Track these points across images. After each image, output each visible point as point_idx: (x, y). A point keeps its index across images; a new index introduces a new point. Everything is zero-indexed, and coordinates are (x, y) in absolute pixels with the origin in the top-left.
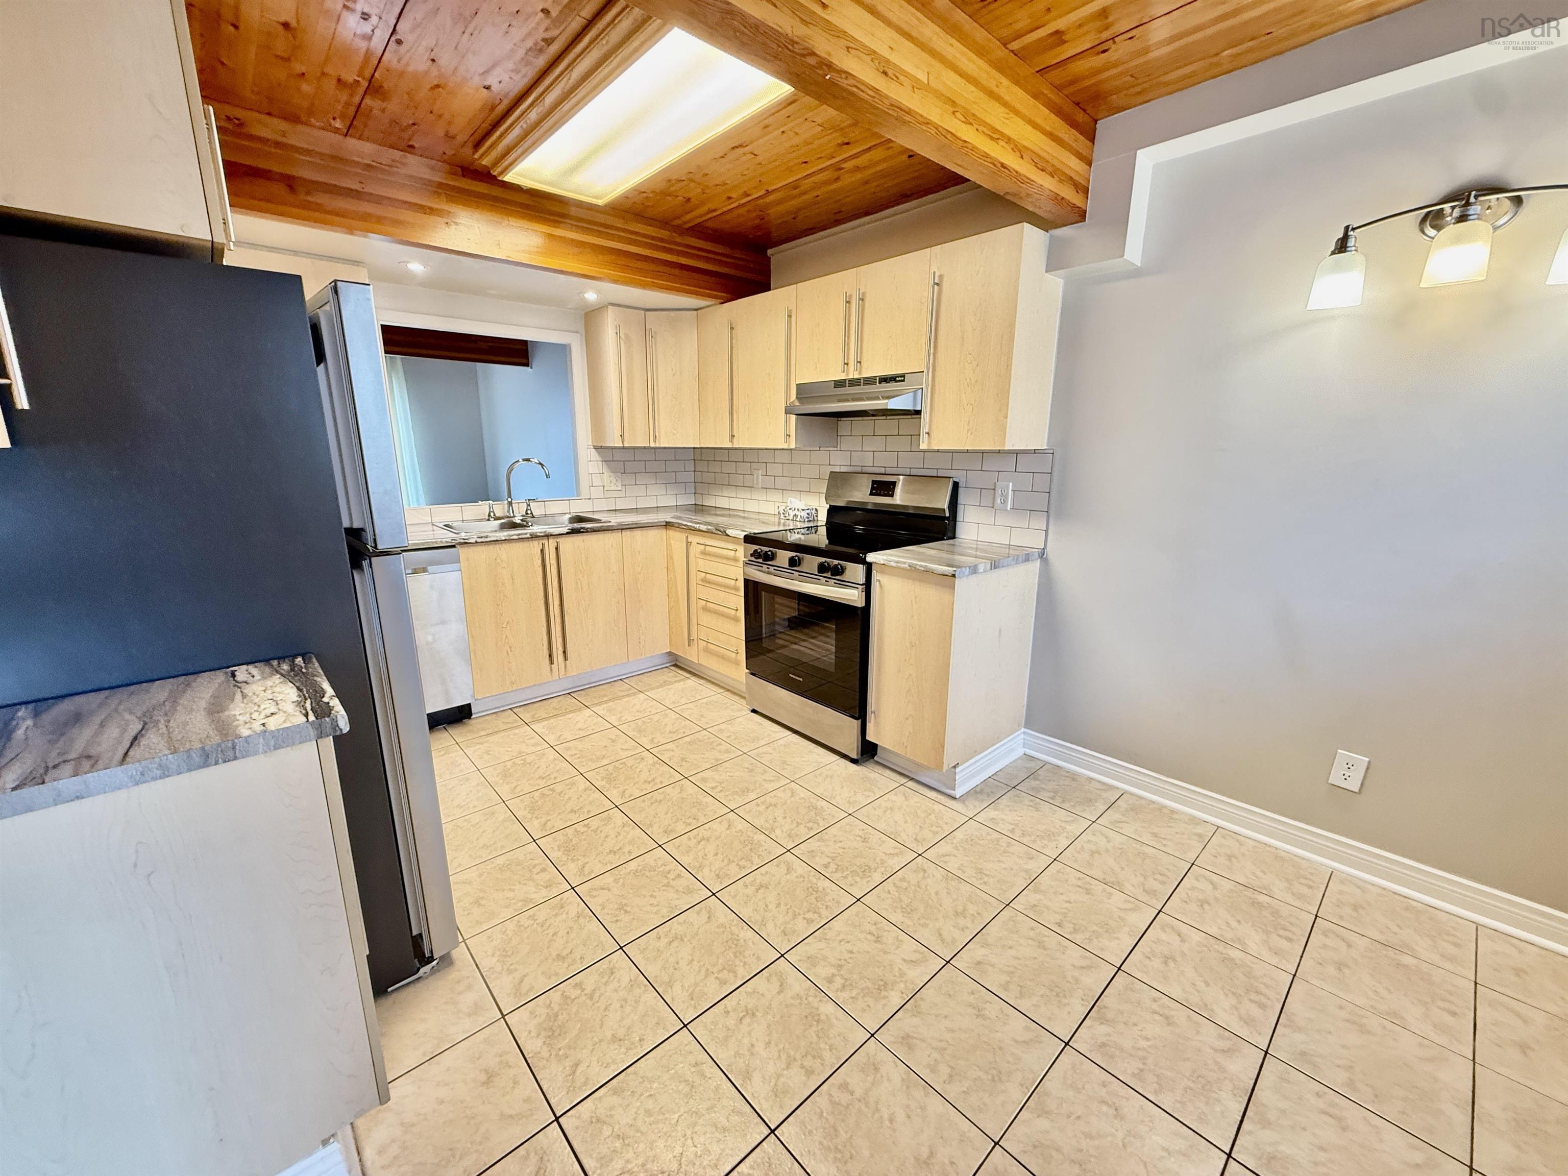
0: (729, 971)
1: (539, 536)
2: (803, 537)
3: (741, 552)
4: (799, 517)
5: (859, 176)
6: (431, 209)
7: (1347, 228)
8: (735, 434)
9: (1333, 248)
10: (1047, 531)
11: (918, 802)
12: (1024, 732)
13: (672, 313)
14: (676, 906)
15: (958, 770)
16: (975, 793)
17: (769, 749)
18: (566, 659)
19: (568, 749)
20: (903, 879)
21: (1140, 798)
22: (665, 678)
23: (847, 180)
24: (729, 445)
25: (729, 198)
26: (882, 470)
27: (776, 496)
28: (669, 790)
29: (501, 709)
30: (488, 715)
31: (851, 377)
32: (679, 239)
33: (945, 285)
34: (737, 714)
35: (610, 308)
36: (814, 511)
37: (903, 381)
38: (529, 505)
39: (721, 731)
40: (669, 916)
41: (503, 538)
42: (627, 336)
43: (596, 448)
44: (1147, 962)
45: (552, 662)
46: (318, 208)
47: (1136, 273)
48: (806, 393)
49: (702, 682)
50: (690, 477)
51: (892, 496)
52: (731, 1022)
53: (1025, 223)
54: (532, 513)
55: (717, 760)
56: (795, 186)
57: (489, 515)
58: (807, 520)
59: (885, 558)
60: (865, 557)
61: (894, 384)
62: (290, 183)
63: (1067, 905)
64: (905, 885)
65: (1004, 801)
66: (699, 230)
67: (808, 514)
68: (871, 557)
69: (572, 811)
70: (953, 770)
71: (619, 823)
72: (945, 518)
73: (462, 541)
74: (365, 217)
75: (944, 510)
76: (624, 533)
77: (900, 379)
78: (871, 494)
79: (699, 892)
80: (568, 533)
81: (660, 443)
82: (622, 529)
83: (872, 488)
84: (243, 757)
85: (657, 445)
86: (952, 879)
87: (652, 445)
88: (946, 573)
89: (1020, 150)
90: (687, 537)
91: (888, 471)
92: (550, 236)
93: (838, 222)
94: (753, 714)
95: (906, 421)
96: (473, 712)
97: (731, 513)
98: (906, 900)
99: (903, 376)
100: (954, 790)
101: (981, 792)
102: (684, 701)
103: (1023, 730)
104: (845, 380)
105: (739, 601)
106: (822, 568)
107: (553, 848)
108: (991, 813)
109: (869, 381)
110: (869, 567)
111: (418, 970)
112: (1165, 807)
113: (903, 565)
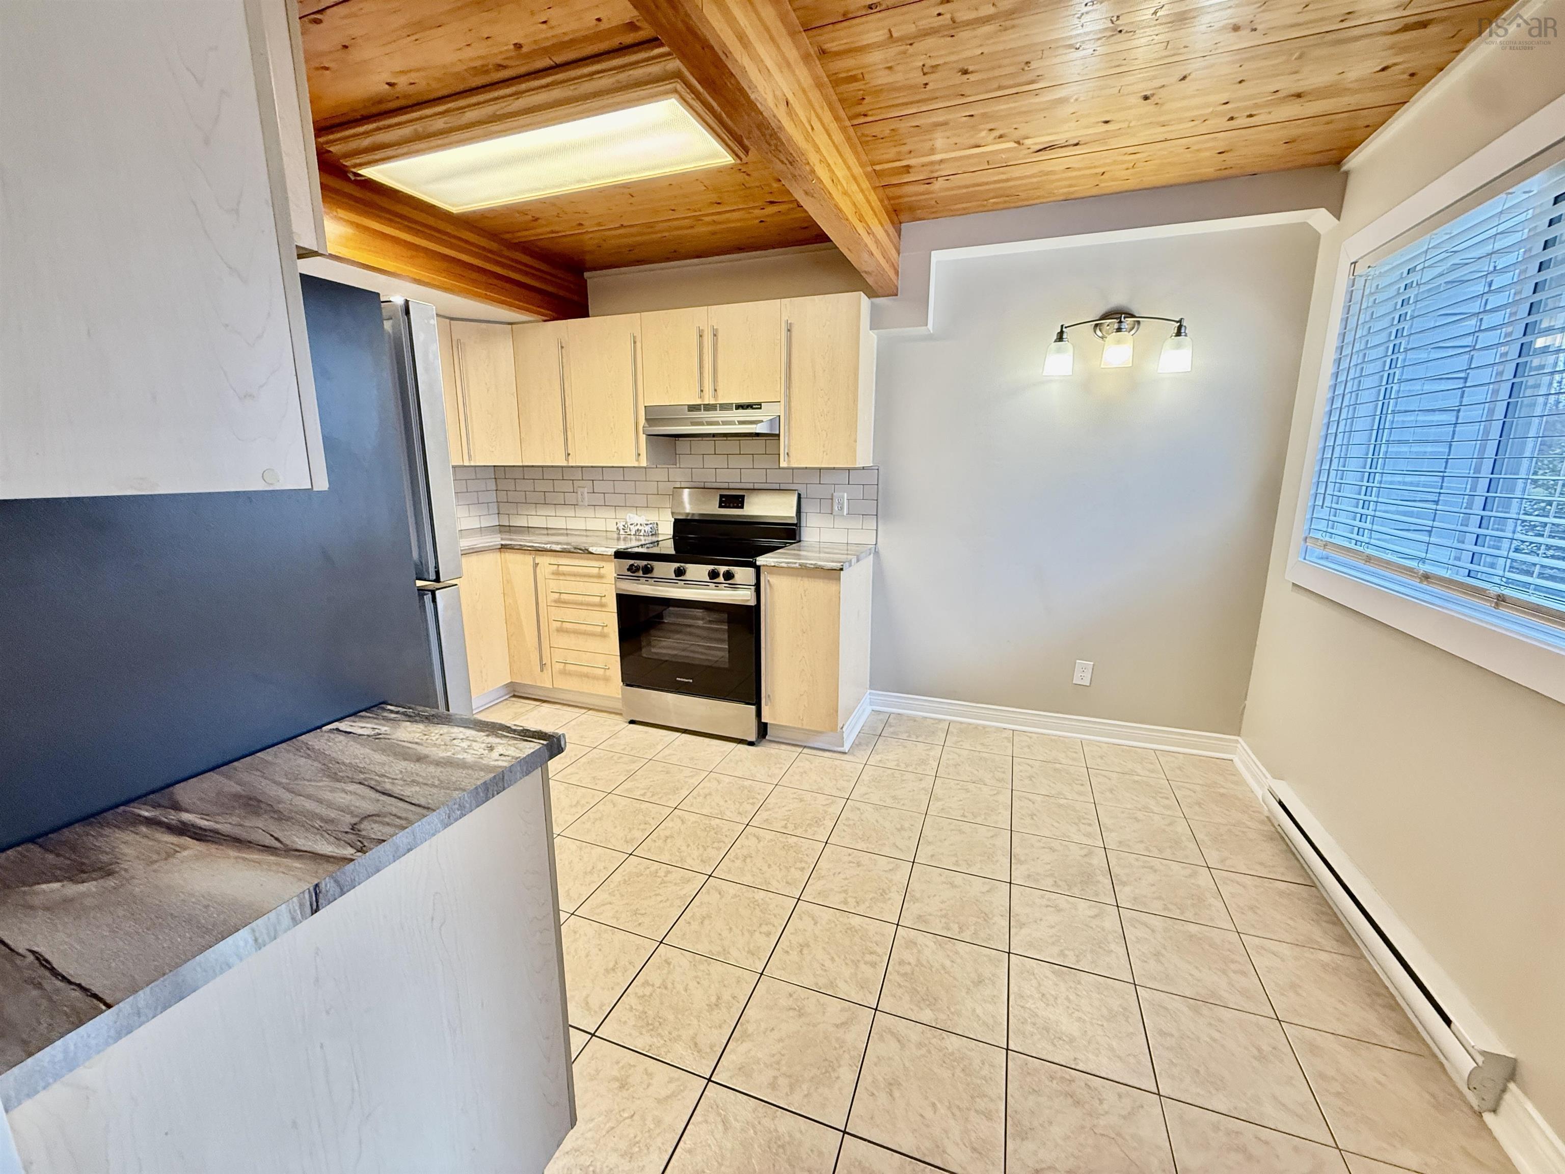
0: (766, 924)
3: (610, 569)
7: (1062, 326)
9: (1055, 338)
10: (877, 530)
12: (870, 693)
13: (484, 325)
16: (856, 745)
17: (668, 752)
20: (848, 819)
21: (961, 723)
23: (701, 229)
26: (726, 486)
27: (612, 513)
31: (706, 402)
32: (506, 253)
33: (796, 331)
34: (617, 729)
36: (655, 525)
37: (760, 408)
40: (685, 904)
44: (1022, 821)
50: (492, 496)
51: (742, 507)
53: (862, 293)
55: (628, 771)
56: (650, 225)
59: (776, 558)
61: (749, 411)
63: (961, 803)
64: (851, 822)
65: (879, 747)
66: (528, 247)
67: (651, 528)
68: (761, 560)
70: (841, 729)
72: (792, 525)
75: (791, 518)
77: (757, 406)
78: (720, 506)
79: (696, 878)
81: (475, 461)
83: (721, 502)
85: (472, 464)
86: (880, 809)
87: (467, 463)
88: (834, 568)
90: (534, 559)
91: (732, 486)
94: (632, 725)
95: (764, 443)
99: (759, 404)
100: (843, 747)
101: (860, 744)
103: (869, 691)
104: (700, 405)
105: (610, 618)
106: (712, 575)
108: (876, 757)
109: (725, 407)
110: (758, 569)
112: (979, 725)
113: (794, 565)
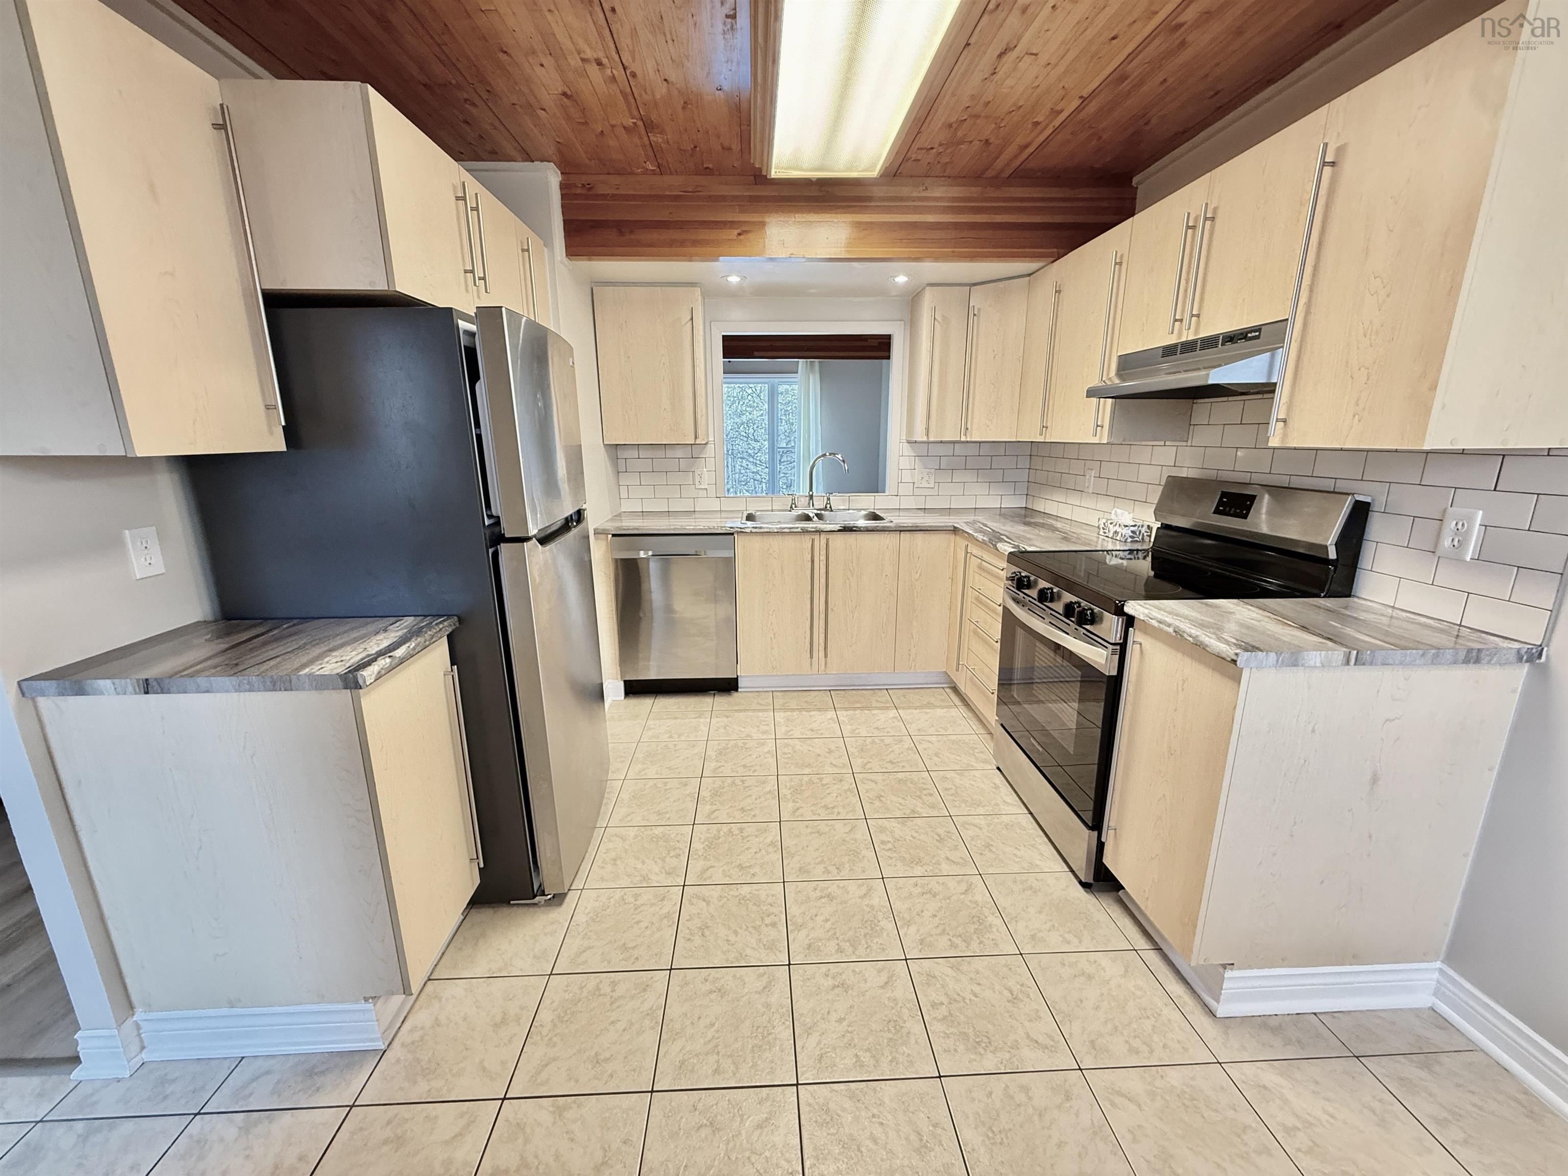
0: (733, 1064)
1: (810, 532)
2: (1125, 562)
4: (1120, 535)
8: (1048, 424)
12: (1441, 970)
13: (1002, 284)
14: (746, 956)
15: (1228, 974)
16: (1262, 1025)
17: (981, 821)
18: (826, 656)
19: (787, 746)
22: (932, 700)
24: (1043, 439)
25: (1036, 124)
26: (1245, 478)
28: (839, 825)
29: (765, 690)
30: (752, 692)
31: (1184, 339)
33: (1348, 161)
34: (979, 766)
35: (927, 288)
37: (1257, 337)
38: (829, 499)
41: (776, 531)
42: (944, 317)
43: (909, 442)
45: (811, 657)
46: (639, 244)
48: (1130, 365)
49: (970, 715)
51: (1247, 517)
52: (690, 1122)
54: (831, 507)
55: (913, 811)
57: (791, 507)
58: (1130, 540)
59: (1146, 611)
60: (1123, 605)
61: (1242, 344)
65: (1313, 1069)
66: (1024, 176)
67: (1132, 532)
69: (742, 809)
70: (1221, 970)
71: (769, 839)
72: (1327, 561)
73: (739, 530)
75: (1326, 547)
76: (904, 535)
77: (1253, 334)
80: (839, 531)
81: (972, 437)
82: (901, 531)
83: (1220, 503)
84: (297, 690)
85: (969, 439)
87: (963, 439)
88: (1224, 656)
90: (967, 547)
95: (1253, 403)
96: (739, 686)
98: (1004, 1122)
99: (1258, 329)
101: (1276, 1030)
102: (932, 731)
103: (1438, 964)
104: (1176, 345)
106: (1069, 610)
107: (701, 838)
108: (1270, 1076)
109: (1209, 343)
111: (534, 897)
113: (1167, 628)
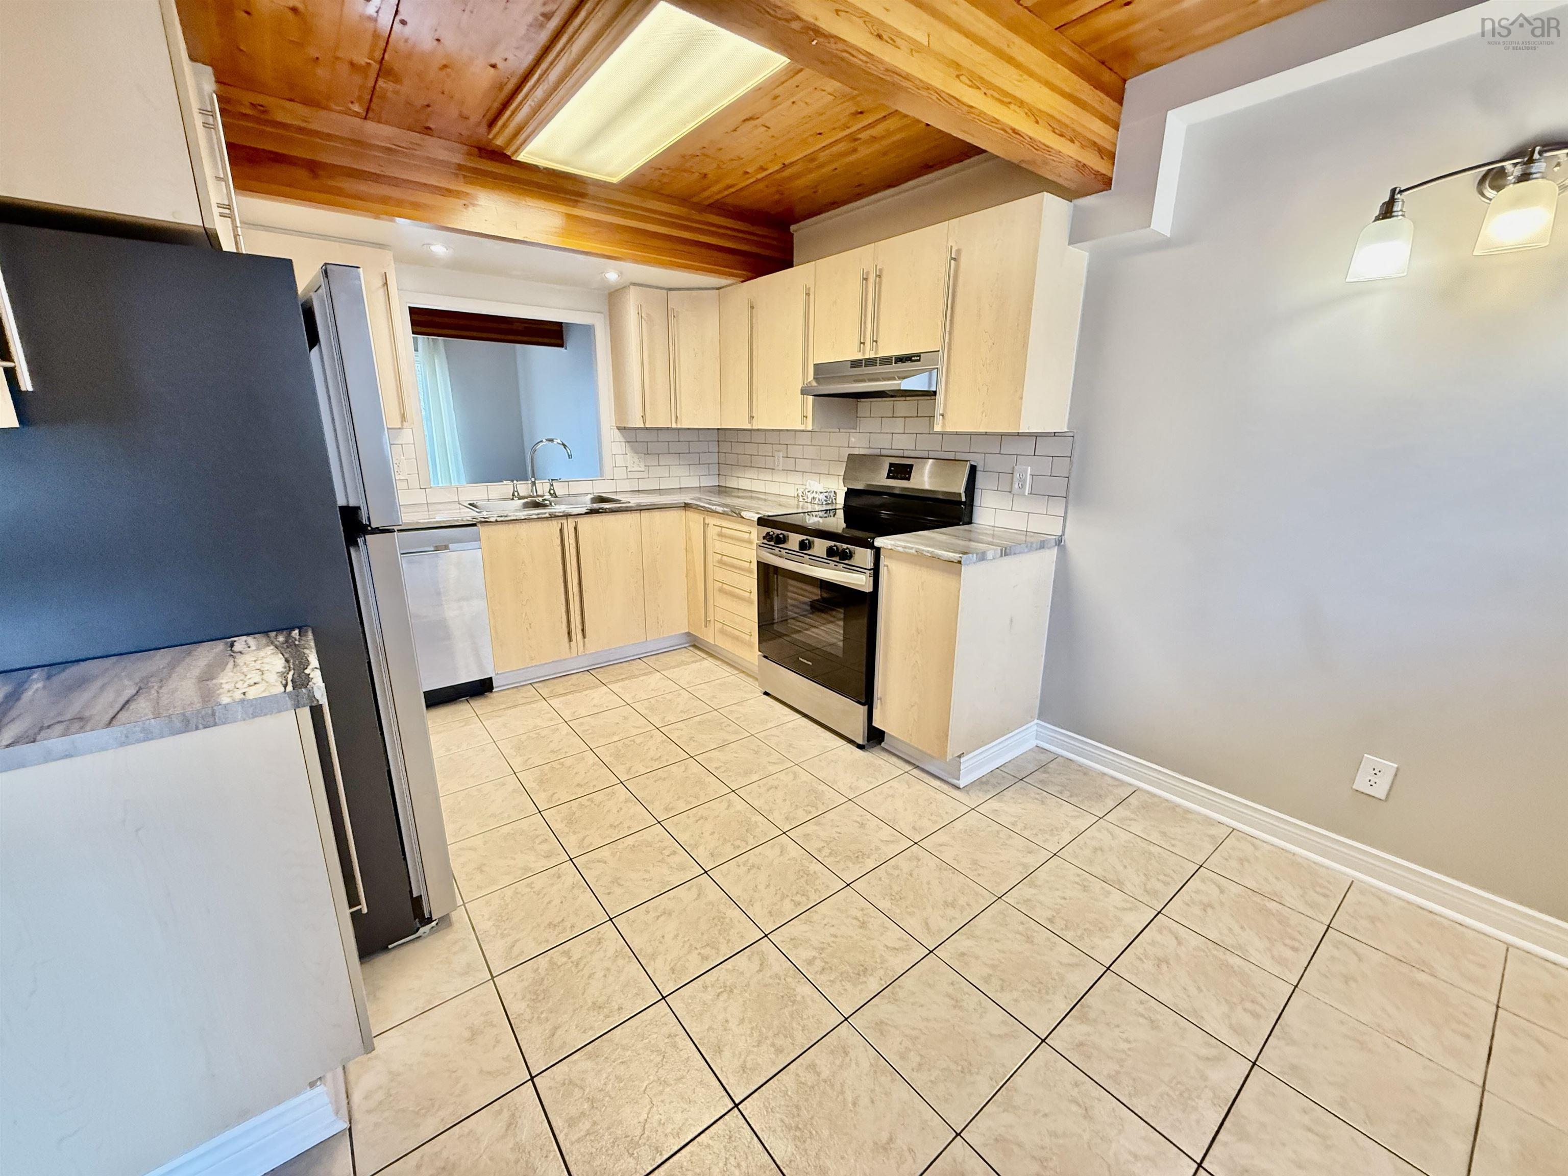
0: (712, 948)
1: (558, 516)
2: (821, 520)
3: (755, 534)
4: (817, 500)
5: (876, 147)
6: (449, 191)
7: (1394, 191)
8: (754, 415)
9: (1377, 214)
10: (1065, 518)
11: (920, 791)
12: (1037, 724)
13: (694, 293)
14: (668, 881)
15: (962, 760)
16: (981, 783)
17: (774, 732)
18: (584, 636)
19: (581, 724)
20: (896, 867)
21: (1154, 795)
22: (683, 658)
23: (864, 152)
24: (749, 427)
25: (747, 173)
26: (900, 453)
27: (796, 478)
28: (674, 768)
29: (522, 684)
30: (508, 689)
31: (867, 356)
32: (698, 217)
33: (963, 260)
34: (748, 696)
35: (631, 287)
36: (832, 494)
37: (919, 360)
38: (552, 485)
39: (731, 712)
40: (660, 891)
41: (523, 518)
42: (648, 315)
43: (619, 428)
44: (1138, 963)
45: (570, 640)
46: (340, 192)
47: (1164, 244)
48: (822, 372)
49: (718, 663)
50: (714, 458)
51: (909, 479)
52: (708, 997)
53: (1045, 193)
54: (555, 493)
55: (724, 741)
56: (811, 158)
57: (513, 495)
58: (825, 503)
59: (893, 543)
60: (873, 542)
61: (909, 364)
62: (313, 167)
63: (1062, 902)
64: (896, 872)
65: (1008, 794)
66: (719, 207)
67: (826, 497)
68: (879, 542)
69: (578, 785)
70: (958, 759)
71: (622, 798)
72: (960, 503)
73: (483, 520)
74: (385, 200)
75: (960, 494)
76: (643, 514)
77: (916, 358)
78: (888, 477)
79: (692, 869)
80: (586, 513)
81: (681, 424)
82: (641, 510)
83: (890, 471)
84: (224, 723)
85: (679, 426)
86: (946, 870)
87: (674, 426)
88: (952, 560)
89: (1035, 115)
90: (704, 519)
91: (906, 454)
92: (568, 216)
93: (859, 196)
94: (765, 696)
95: (921, 403)
96: (494, 685)
97: (754, 495)
98: (896, 888)
99: (919, 355)
100: (959, 780)
101: (987, 783)
102: (698, 681)
103: (1036, 721)
104: (861, 360)
105: (750, 584)
106: (831, 552)
107: (556, 820)
108: (994, 804)
109: (886, 361)
110: (877, 552)
111: (418, 930)
112: (1178, 806)
113: (911, 551)
